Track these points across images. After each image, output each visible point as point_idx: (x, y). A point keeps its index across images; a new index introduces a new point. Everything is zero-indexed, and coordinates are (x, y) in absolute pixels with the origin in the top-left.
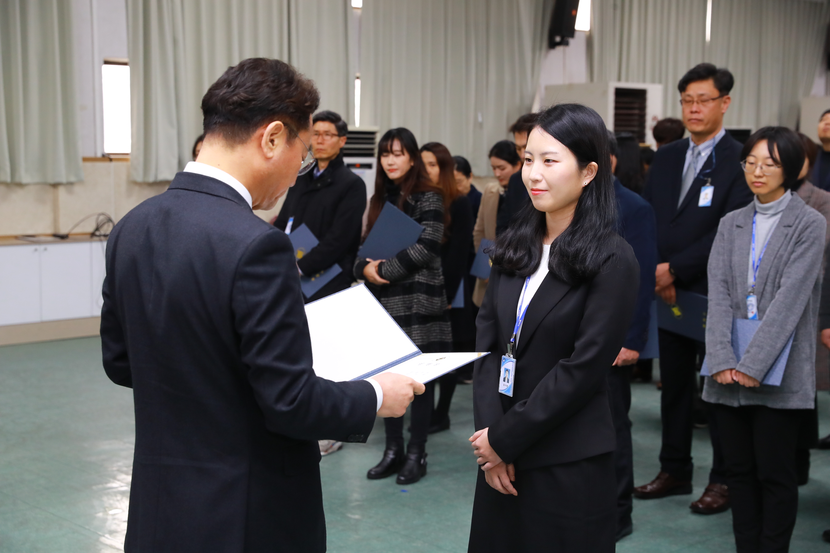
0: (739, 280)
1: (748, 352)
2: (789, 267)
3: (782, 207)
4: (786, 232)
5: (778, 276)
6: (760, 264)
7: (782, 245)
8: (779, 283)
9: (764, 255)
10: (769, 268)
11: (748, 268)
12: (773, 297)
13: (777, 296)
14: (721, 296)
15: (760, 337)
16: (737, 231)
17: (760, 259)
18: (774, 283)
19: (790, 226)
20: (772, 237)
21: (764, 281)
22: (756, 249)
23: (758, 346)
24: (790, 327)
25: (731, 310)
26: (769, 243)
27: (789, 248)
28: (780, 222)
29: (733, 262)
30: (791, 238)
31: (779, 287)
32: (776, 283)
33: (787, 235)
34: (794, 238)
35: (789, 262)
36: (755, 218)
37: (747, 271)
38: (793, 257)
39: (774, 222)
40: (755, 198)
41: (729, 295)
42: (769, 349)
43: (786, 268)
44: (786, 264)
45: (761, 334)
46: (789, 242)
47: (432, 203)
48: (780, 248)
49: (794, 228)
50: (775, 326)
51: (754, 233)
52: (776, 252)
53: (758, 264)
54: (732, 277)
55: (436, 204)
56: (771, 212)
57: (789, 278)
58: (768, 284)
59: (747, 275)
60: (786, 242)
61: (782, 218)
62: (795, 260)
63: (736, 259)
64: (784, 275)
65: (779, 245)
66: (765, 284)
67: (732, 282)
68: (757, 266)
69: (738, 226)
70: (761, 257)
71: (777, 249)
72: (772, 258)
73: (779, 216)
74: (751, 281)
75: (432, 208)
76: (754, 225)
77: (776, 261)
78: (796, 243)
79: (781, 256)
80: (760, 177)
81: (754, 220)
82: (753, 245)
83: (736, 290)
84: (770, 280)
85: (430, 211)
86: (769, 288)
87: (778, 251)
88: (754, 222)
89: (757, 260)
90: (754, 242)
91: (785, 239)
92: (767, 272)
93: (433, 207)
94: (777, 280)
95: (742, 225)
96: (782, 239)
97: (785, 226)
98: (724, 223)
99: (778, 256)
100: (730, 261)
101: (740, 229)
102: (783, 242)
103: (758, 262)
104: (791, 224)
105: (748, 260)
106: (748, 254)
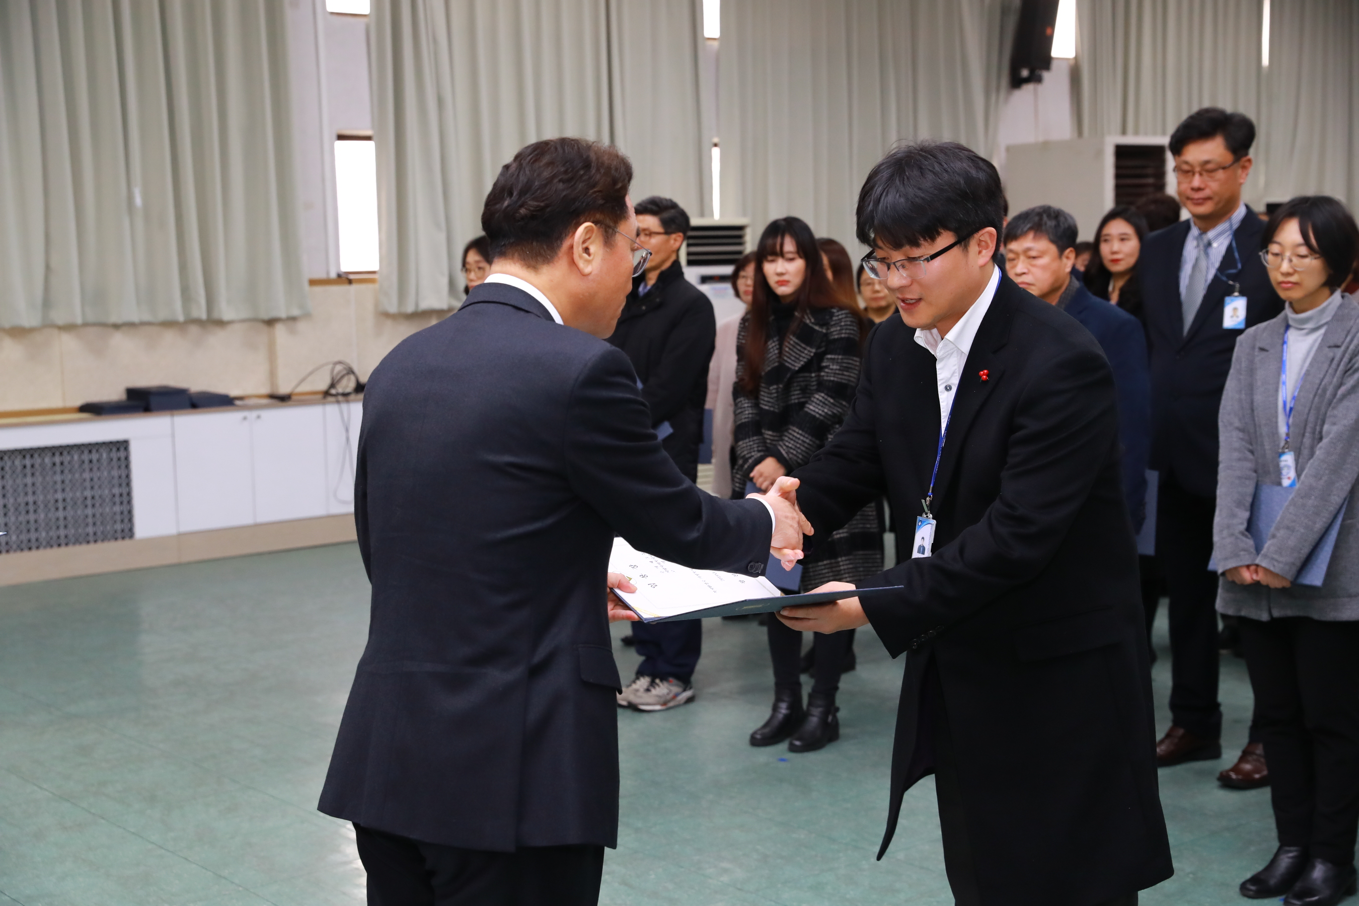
0: (1265, 431)
1: (1274, 536)
2: (1334, 408)
3: (1327, 318)
4: (1331, 355)
5: (1319, 422)
6: (1294, 405)
7: (1325, 376)
8: (1321, 432)
9: (1300, 391)
10: (1306, 410)
11: (1276, 412)
12: (1312, 454)
13: (1318, 452)
14: (1236, 455)
15: (1290, 513)
16: (1259, 356)
17: (1294, 398)
18: (1314, 433)
19: (1338, 347)
20: (1311, 364)
21: (1302, 432)
22: (1288, 384)
23: (1288, 528)
24: (1337, 497)
25: (1254, 475)
26: (1307, 373)
27: (1335, 380)
28: (1323, 340)
29: (1255, 404)
30: (1338, 365)
31: (1321, 439)
32: (1317, 433)
33: (1333, 359)
34: (1342, 364)
35: (1335, 401)
36: (1286, 336)
37: (1276, 417)
38: (1341, 392)
39: (1315, 341)
40: (1287, 305)
41: (1252, 452)
42: (1302, 530)
43: (1330, 409)
44: (1330, 404)
45: (1292, 509)
46: (1336, 370)
47: (844, 327)
48: (1322, 380)
49: (1343, 348)
50: (1313, 497)
51: (1284, 358)
52: (1316, 386)
53: (1292, 406)
54: (1255, 425)
55: (850, 329)
56: (1310, 326)
57: (1334, 424)
58: (1307, 434)
59: (1277, 422)
60: (1331, 371)
61: (1325, 334)
62: (1344, 396)
63: (1258, 398)
64: (1328, 421)
65: (1321, 376)
66: (1303, 435)
67: (1255, 432)
68: (1291, 409)
69: (1262, 349)
70: (1296, 394)
71: (1318, 381)
72: (1311, 396)
73: (1322, 331)
74: (1283, 429)
75: (843, 336)
76: (1285, 346)
77: (1317, 399)
78: (1346, 372)
79: (1325, 391)
80: (1288, 274)
81: (1286, 339)
82: (1283, 377)
83: (1262, 445)
84: (1309, 429)
85: (842, 339)
86: (1307, 441)
87: (1320, 384)
88: (1284, 342)
89: (1289, 399)
90: (1284, 372)
91: (1330, 365)
92: (1305, 416)
93: (845, 333)
94: (1318, 428)
95: (1267, 347)
96: (1326, 366)
97: (1330, 347)
98: (1241, 345)
99: (1320, 391)
100: (1252, 402)
101: (1264, 354)
102: (1327, 371)
103: (1291, 402)
104: (1339, 344)
105: (1277, 399)
106: (1277, 391)
